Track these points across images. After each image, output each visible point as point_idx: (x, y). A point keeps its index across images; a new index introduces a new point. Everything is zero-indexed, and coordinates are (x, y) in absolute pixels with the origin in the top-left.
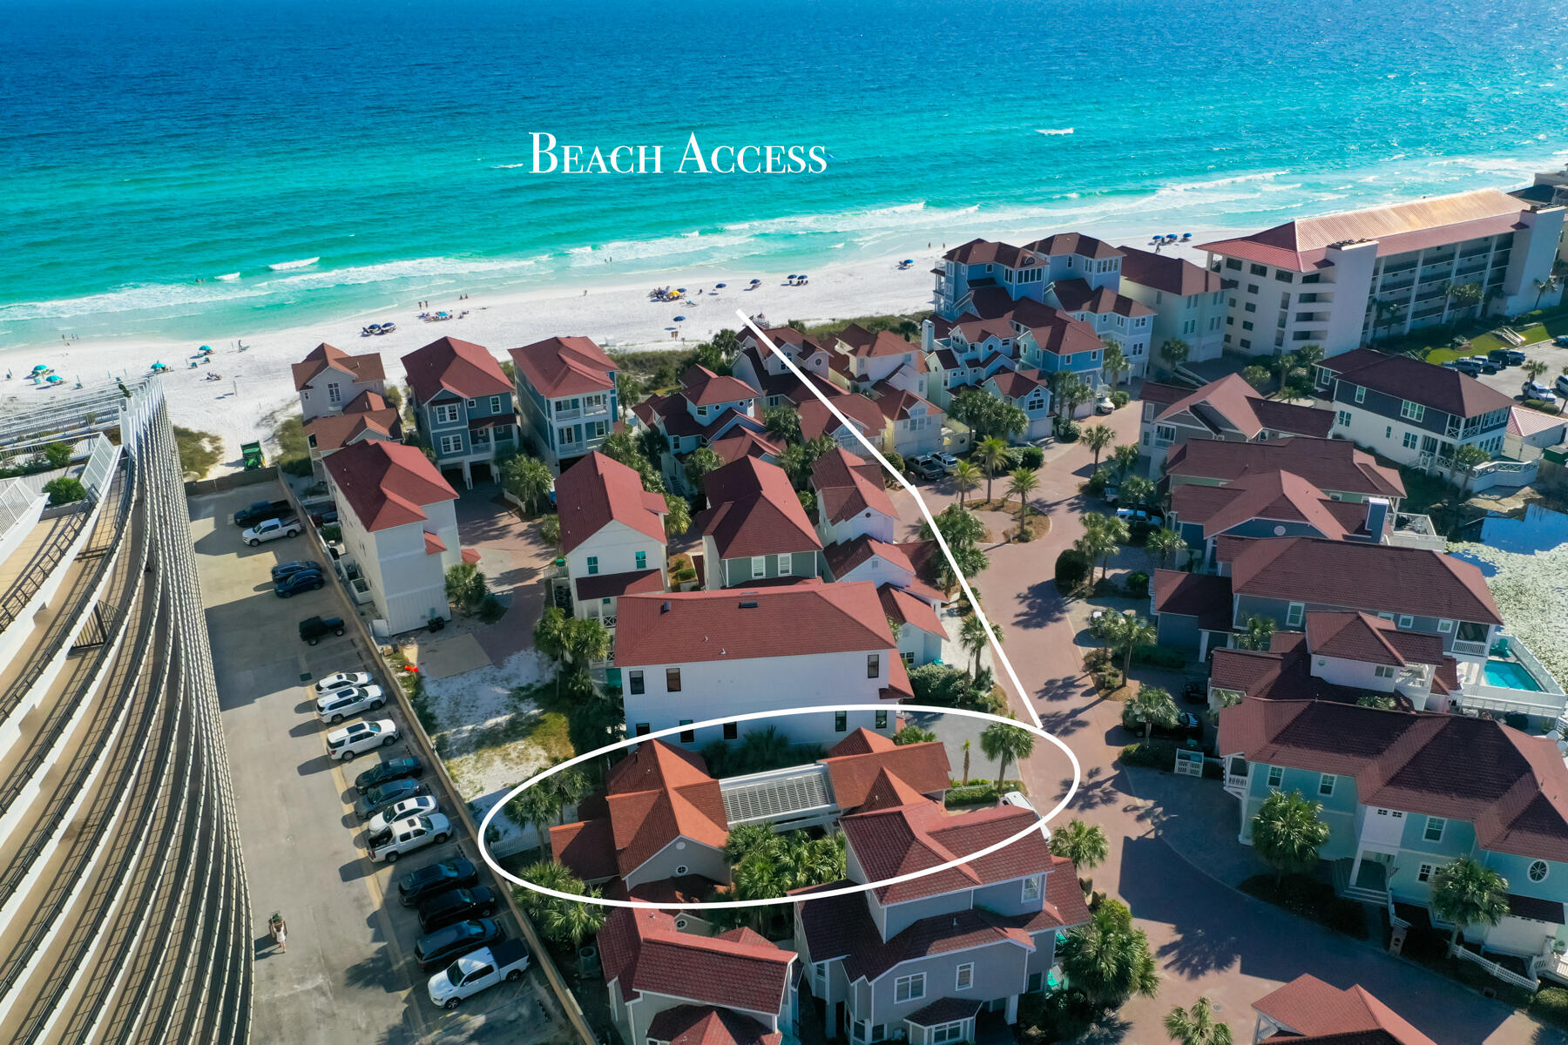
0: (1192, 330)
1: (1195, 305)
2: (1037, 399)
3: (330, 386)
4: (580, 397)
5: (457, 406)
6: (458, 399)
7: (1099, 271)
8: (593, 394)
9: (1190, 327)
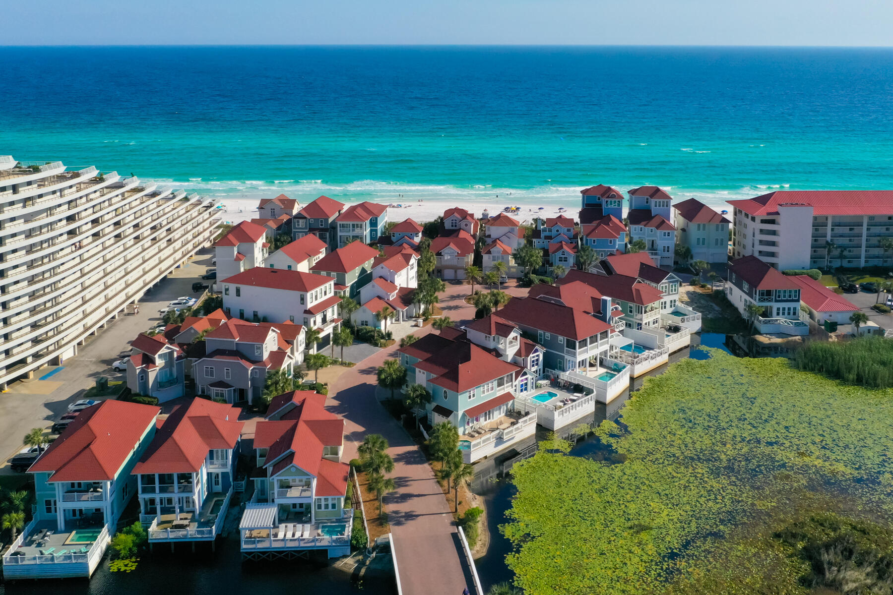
0: (703, 244)
1: (704, 229)
2: (563, 256)
3: (272, 209)
4: (351, 223)
5: (304, 220)
6: (305, 218)
7: (656, 206)
8: (355, 223)
9: (702, 242)
